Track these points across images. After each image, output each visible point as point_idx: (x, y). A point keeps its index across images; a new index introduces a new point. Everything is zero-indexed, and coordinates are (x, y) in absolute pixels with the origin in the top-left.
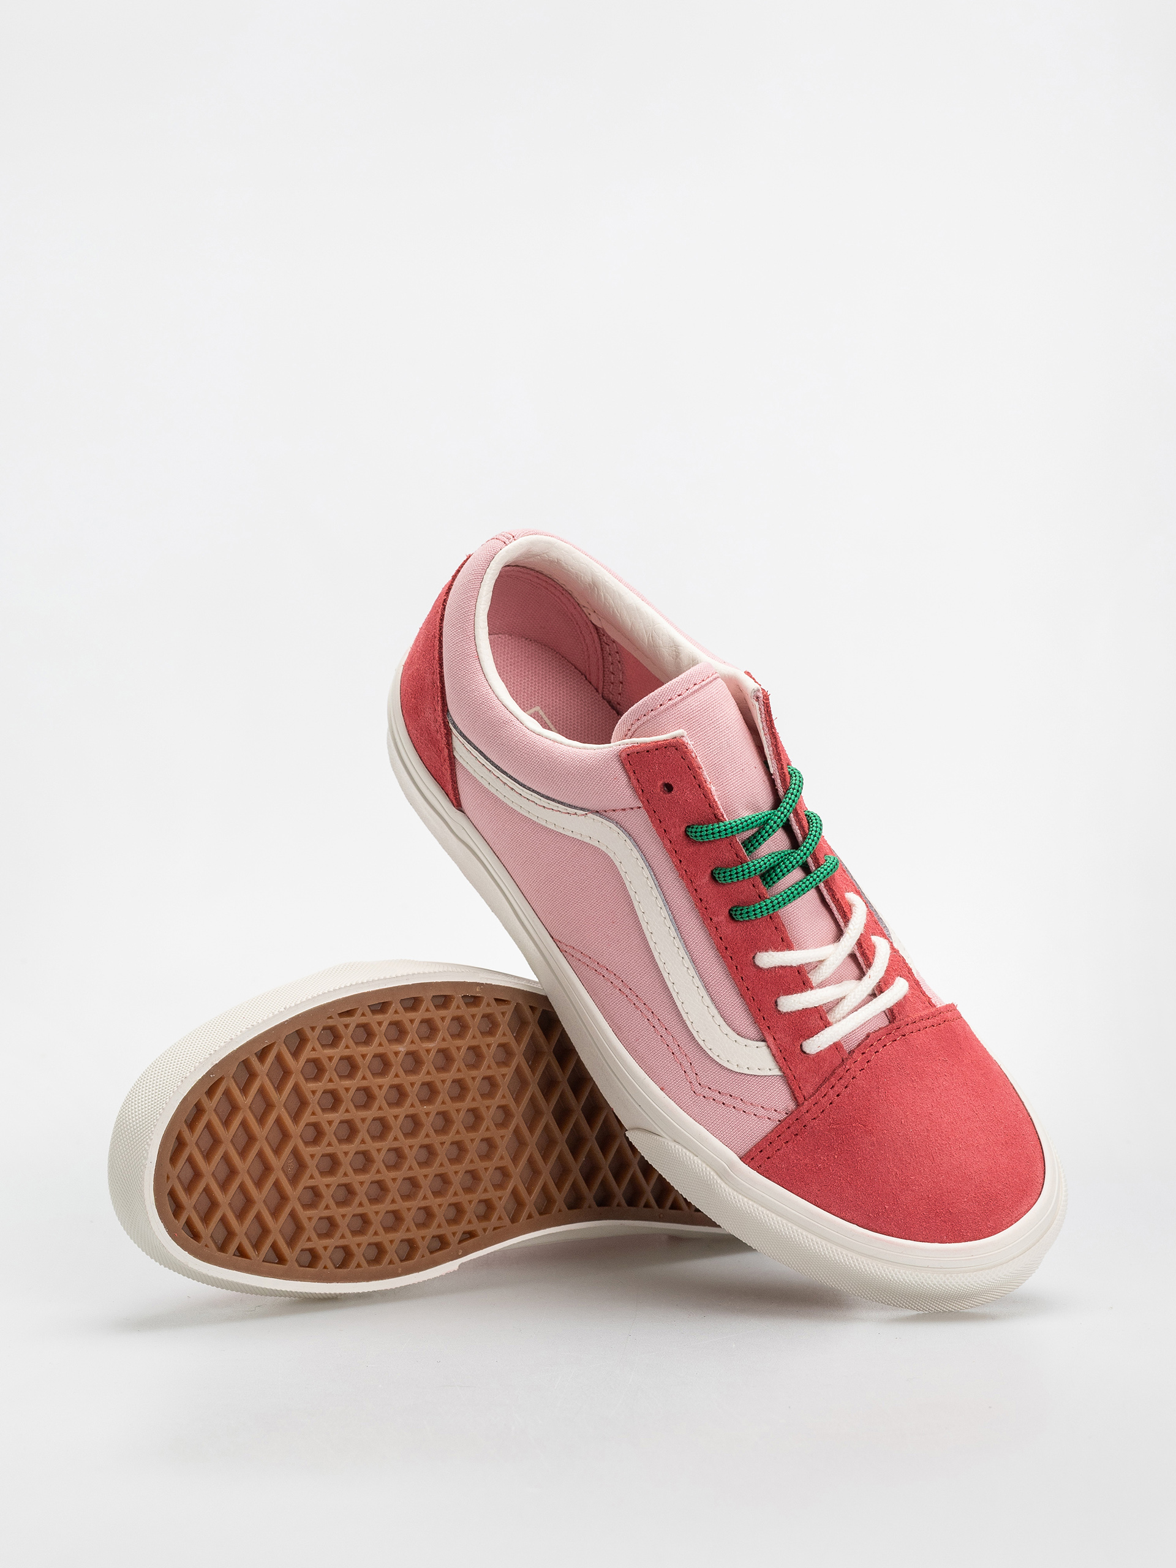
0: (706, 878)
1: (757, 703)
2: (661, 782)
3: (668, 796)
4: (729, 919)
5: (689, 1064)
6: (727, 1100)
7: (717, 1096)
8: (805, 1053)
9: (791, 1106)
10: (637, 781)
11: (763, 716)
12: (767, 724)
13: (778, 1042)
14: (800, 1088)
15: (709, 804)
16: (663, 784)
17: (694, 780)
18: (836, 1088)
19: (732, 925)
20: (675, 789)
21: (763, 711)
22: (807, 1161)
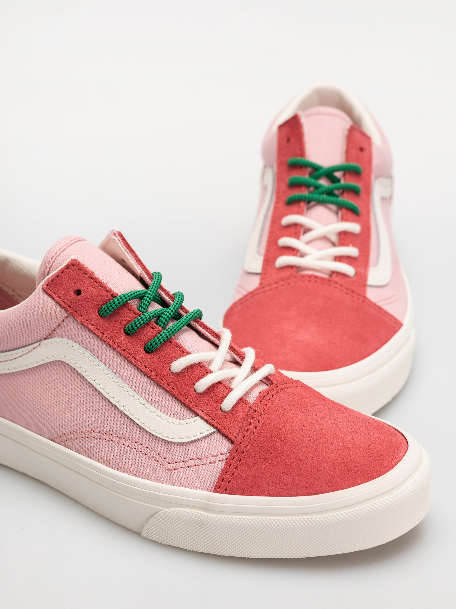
0: (123, 336)
1: (115, 238)
2: (73, 291)
3: (80, 297)
4: (146, 354)
5: (158, 455)
6: (190, 463)
7: (183, 465)
8: (224, 412)
9: (231, 446)
10: (58, 298)
11: (122, 243)
12: (126, 246)
13: (206, 411)
14: (230, 433)
15: (106, 291)
16: (74, 292)
17: (91, 280)
18: (252, 424)
19: (149, 356)
20: (82, 290)
21: (121, 240)
22: (253, 473)
